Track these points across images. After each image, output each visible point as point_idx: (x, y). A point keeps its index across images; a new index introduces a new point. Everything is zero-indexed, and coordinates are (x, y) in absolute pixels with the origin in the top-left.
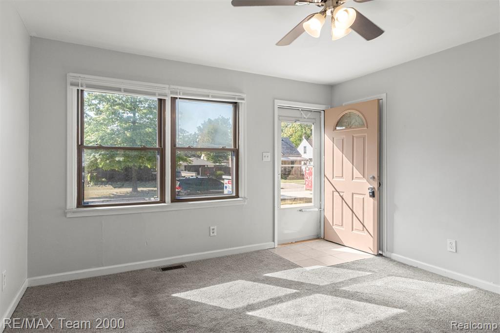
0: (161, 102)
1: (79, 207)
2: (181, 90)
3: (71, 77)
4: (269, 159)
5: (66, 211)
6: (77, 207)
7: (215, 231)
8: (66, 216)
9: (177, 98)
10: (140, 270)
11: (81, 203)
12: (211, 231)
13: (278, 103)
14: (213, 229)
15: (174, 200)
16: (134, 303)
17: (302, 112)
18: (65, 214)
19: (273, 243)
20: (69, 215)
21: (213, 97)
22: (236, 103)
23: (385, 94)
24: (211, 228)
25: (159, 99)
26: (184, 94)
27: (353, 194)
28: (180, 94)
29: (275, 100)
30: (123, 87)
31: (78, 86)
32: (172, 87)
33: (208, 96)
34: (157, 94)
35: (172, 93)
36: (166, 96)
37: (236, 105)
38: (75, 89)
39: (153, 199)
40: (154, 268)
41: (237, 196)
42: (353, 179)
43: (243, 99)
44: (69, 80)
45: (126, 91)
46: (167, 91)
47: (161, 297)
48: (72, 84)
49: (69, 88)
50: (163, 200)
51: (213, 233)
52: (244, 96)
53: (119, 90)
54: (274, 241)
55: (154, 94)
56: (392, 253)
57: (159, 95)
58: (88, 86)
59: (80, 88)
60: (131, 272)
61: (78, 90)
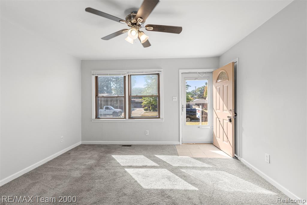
0: (125, 77)
2: (131, 71)
4: (177, 100)
6: (95, 118)
11: (97, 117)
12: (146, 133)
13: (181, 71)
17: (199, 74)
18: (91, 120)
19: (179, 142)
21: (145, 72)
22: (158, 74)
23: (238, 58)
24: (146, 131)
27: (223, 120)
28: (130, 73)
29: (180, 70)
30: (108, 73)
32: (127, 70)
33: (143, 72)
34: (121, 74)
35: (127, 73)
38: (94, 76)
39: (122, 117)
41: (159, 118)
42: (223, 111)
43: (161, 72)
44: (92, 73)
45: (110, 75)
49: (92, 76)
50: (125, 118)
51: (147, 133)
52: (161, 70)
53: (107, 75)
54: (179, 141)
56: (241, 158)
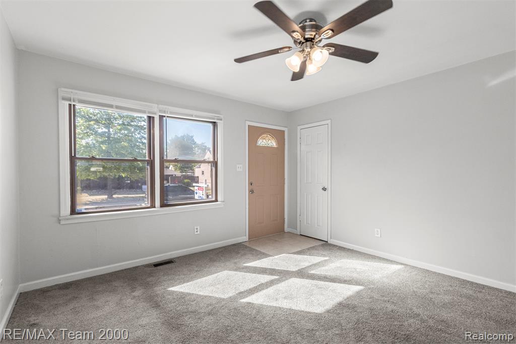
1: (73, 214)
2: (169, 110)
3: (63, 92)
4: (242, 169)
5: (60, 218)
6: (71, 214)
7: (199, 230)
8: (60, 223)
9: (165, 116)
10: (134, 268)
11: (73, 211)
12: (195, 230)
13: (249, 123)
14: (197, 229)
15: (163, 205)
16: (134, 297)
18: (59, 221)
20: (62, 222)
21: (196, 116)
22: (215, 122)
24: (195, 228)
25: (148, 116)
26: (171, 113)
28: (167, 113)
29: (246, 121)
30: (114, 103)
31: (70, 100)
32: (160, 106)
33: (192, 116)
34: (147, 112)
35: (160, 111)
36: (156, 114)
37: (214, 124)
38: (67, 103)
39: (143, 205)
40: (146, 265)
41: (216, 200)
43: (221, 120)
44: (61, 94)
45: (117, 107)
46: (155, 110)
47: (159, 290)
48: (64, 99)
49: (61, 102)
50: (153, 206)
51: (197, 231)
52: (222, 116)
53: (111, 106)
54: (246, 236)
55: (144, 112)
57: (149, 113)
58: (81, 101)
59: (73, 103)
60: (125, 270)
61: (70, 105)
